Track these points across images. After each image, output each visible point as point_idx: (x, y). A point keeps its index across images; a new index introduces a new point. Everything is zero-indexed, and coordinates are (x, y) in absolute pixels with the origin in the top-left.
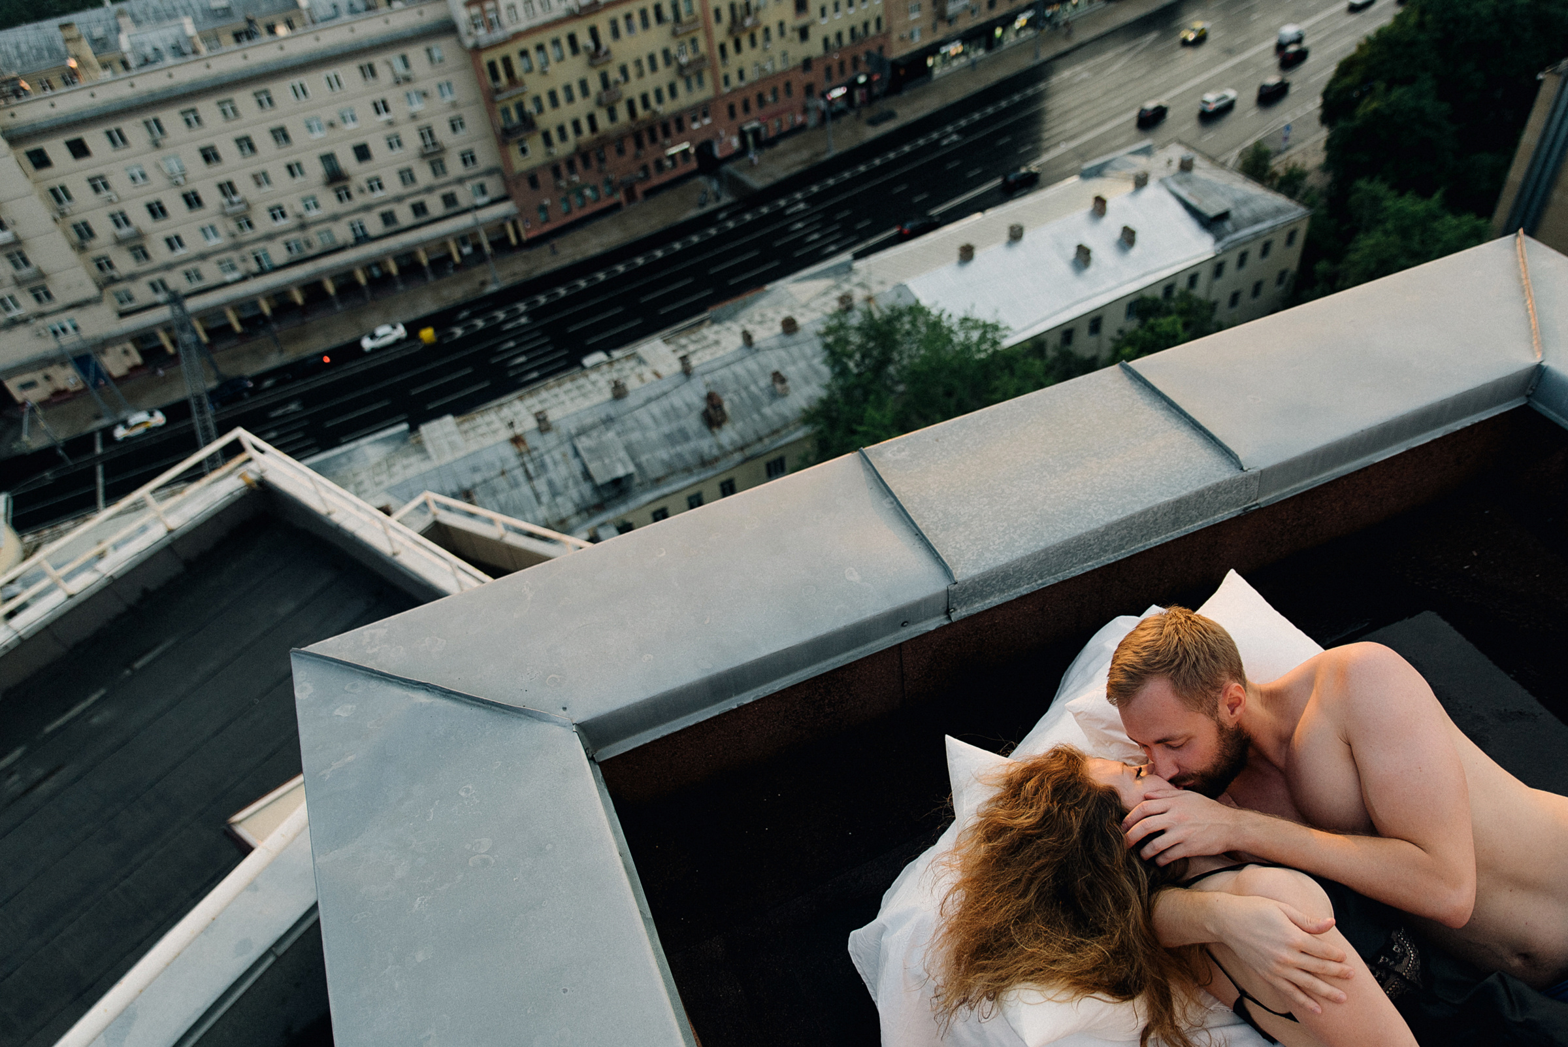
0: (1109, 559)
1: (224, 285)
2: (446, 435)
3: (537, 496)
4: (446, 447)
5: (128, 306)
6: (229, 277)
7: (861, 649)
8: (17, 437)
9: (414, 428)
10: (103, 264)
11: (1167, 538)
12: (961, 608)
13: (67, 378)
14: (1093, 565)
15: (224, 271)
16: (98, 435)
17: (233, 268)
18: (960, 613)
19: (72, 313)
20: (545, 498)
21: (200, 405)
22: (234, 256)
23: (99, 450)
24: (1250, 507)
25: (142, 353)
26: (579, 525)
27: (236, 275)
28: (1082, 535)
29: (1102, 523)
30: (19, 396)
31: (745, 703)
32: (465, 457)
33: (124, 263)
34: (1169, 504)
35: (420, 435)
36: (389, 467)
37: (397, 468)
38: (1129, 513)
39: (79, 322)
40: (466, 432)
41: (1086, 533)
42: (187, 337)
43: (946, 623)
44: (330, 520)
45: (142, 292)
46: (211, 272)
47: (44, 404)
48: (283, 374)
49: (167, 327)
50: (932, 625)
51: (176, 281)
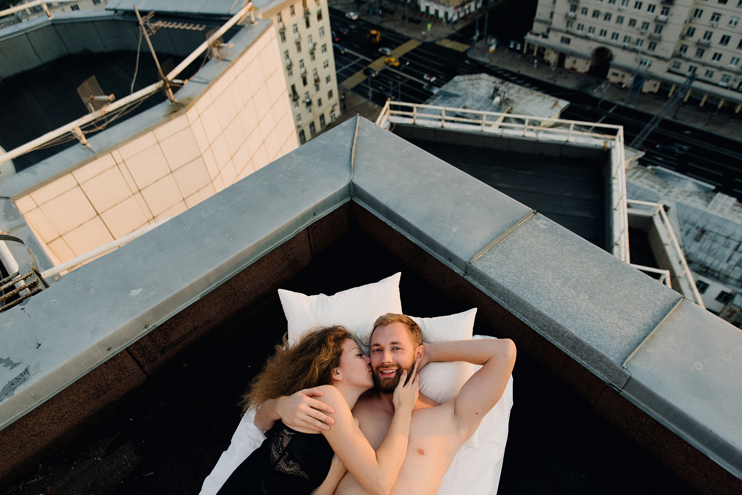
0: (534, 327)
1: (716, 85)
2: (724, 204)
3: (729, 259)
4: (719, 208)
5: (675, 70)
6: (721, 83)
7: (433, 252)
8: (593, 89)
9: (715, 191)
10: (684, 48)
11: (565, 350)
12: (471, 277)
13: (628, 80)
14: (526, 321)
15: (722, 80)
16: (616, 106)
17: (727, 81)
18: (469, 279)
19: (654, 60)
20: (732, 263)
21: (655, 121)
22: (733, 76)
23: (610, 111)
24: (615, 387)
25: (660, 89)
26: (732, 285)
27: (725, 84)
28: (527, 302)
29: (539, 308)
30: (609, 76)
31: (392, 227)
32: (721, 218)
33: (691, 53)
34: (572, 335)
35: (715, 195)
36: (689, 196)
37: (690, 199)
38: (554, 318)
39: (653, 64)
40: (734, 210)
41: (529, 304)
42: (680, 95)
43: (462, 275)
44: (612, 180)
45: (684, 68)
46: (717, 77)
47: (613, 84)
48: (696, 133)
49: (678, 86)
50: (457, 270)
51: (701, 72)
